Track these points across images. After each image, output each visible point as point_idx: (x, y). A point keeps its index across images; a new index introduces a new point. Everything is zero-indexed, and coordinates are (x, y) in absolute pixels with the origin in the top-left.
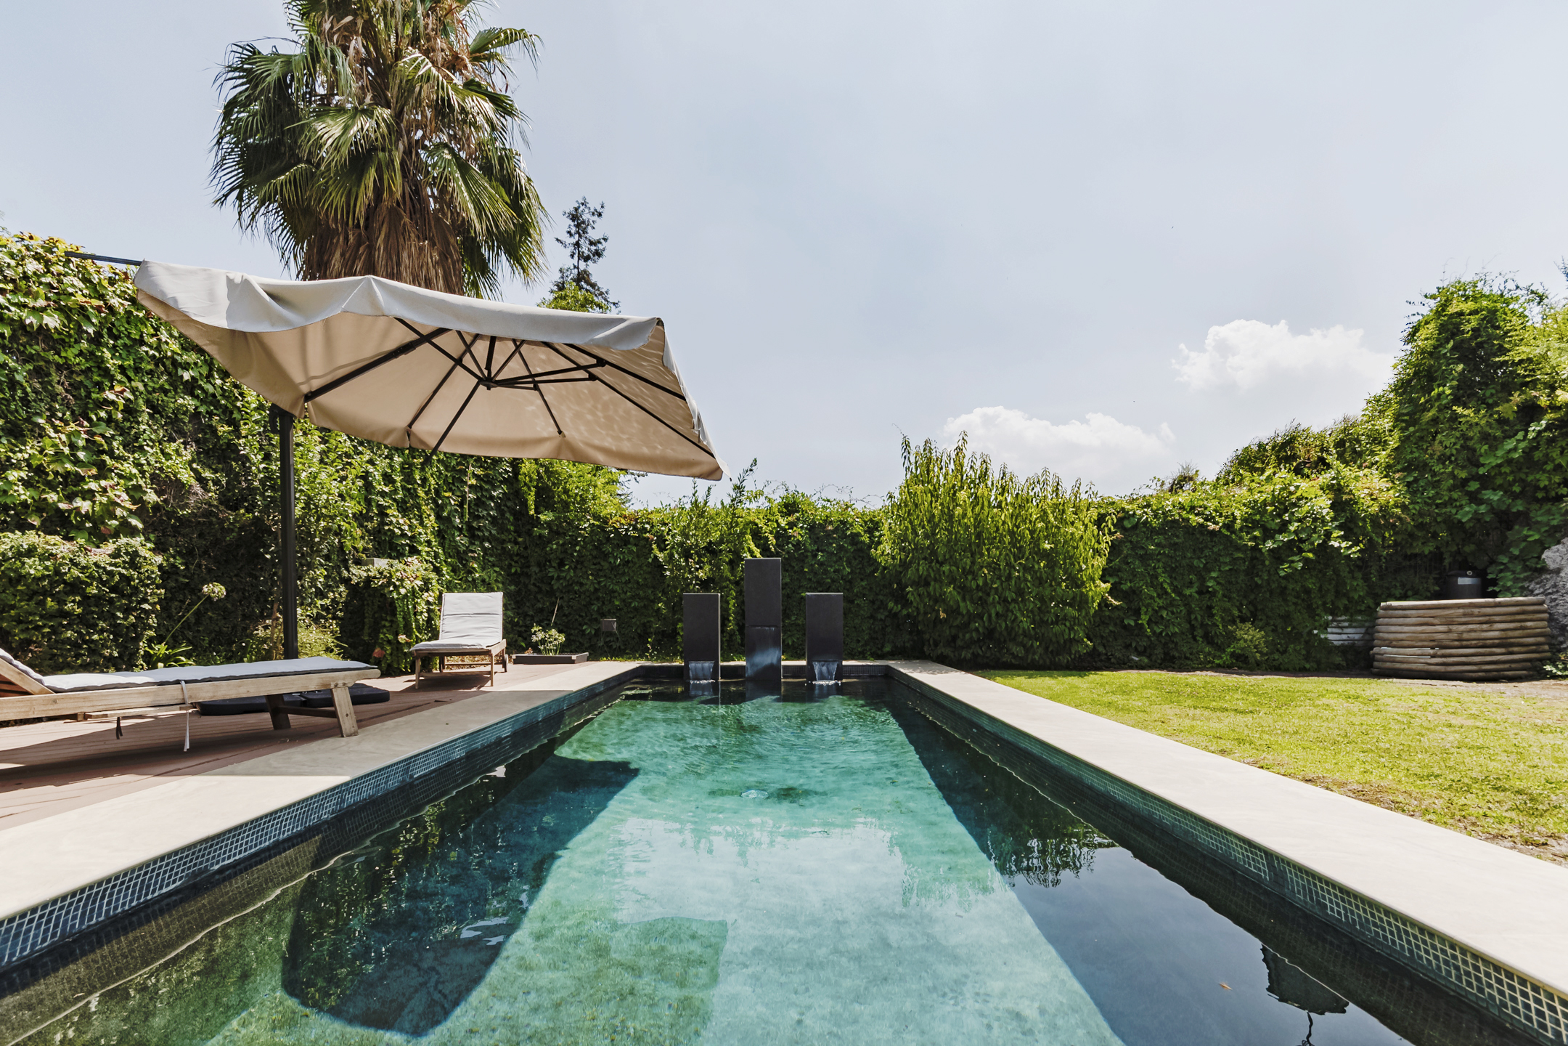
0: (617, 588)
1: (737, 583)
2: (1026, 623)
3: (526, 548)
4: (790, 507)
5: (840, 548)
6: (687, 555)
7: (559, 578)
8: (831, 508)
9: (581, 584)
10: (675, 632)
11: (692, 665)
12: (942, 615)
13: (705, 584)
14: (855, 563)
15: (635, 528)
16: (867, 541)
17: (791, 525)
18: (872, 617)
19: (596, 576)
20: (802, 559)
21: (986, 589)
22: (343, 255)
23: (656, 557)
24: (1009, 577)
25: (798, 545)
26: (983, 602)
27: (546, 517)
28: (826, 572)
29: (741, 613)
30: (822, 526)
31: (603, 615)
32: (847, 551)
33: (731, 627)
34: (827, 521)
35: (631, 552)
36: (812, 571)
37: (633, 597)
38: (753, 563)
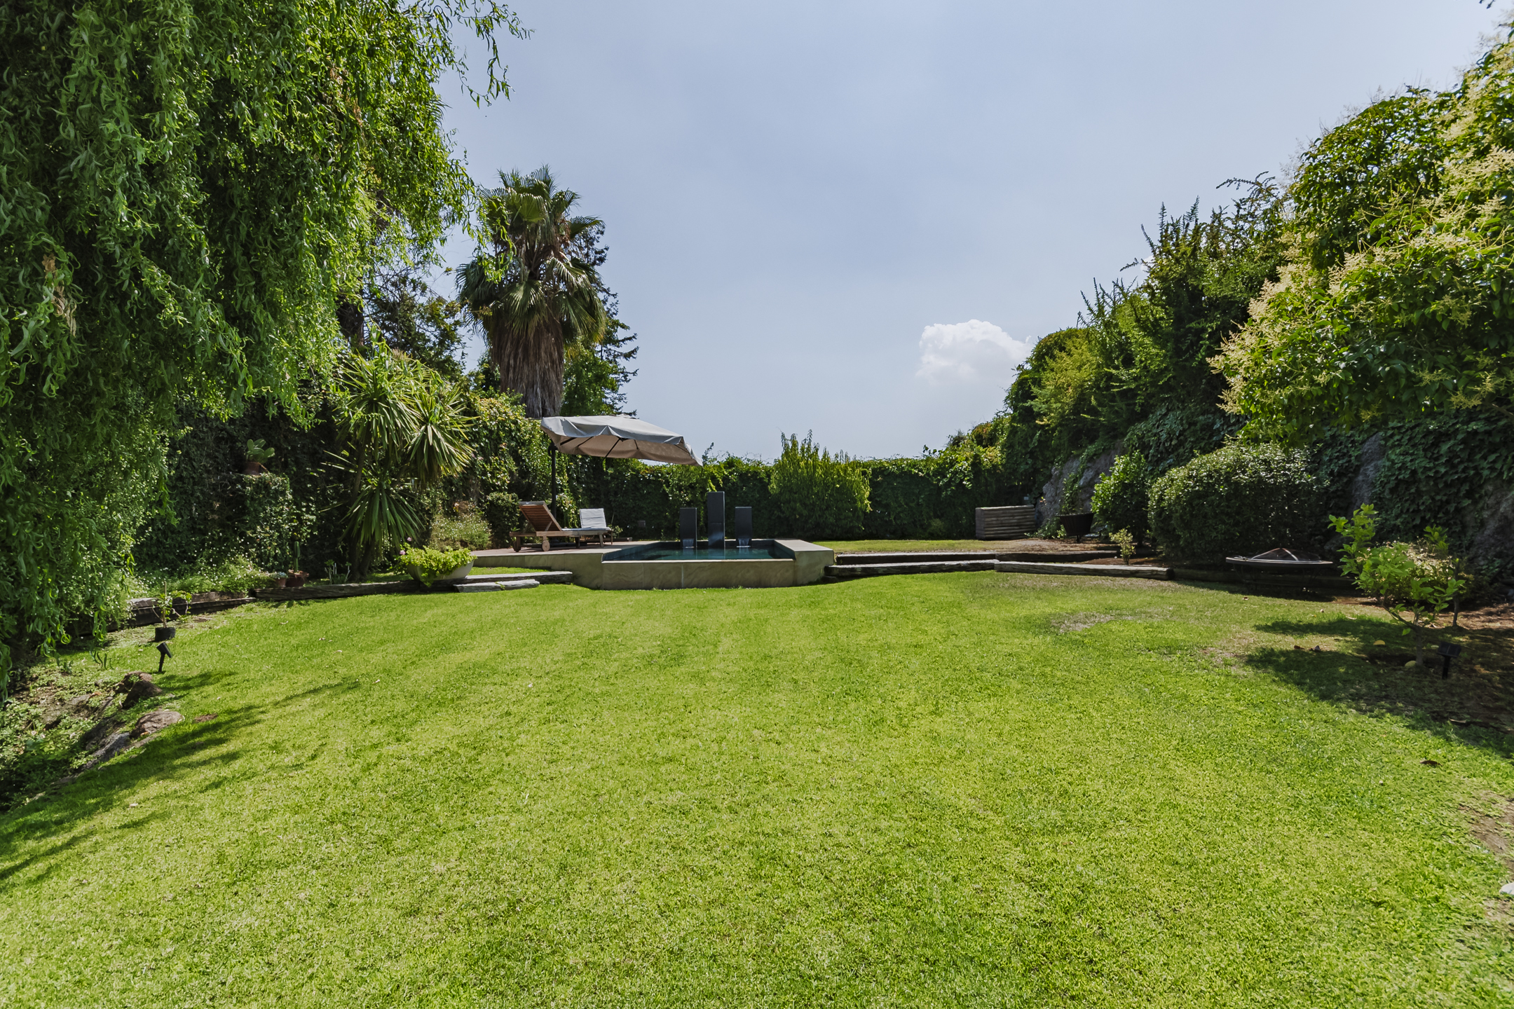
0: (645, 506)
1: (704, 503)
2: (832, 520)
3: (598, 485)
4: (731, 464)
5: (755, 485)
6: (680, 489)
7: (614, 501)
8: (750, 464)
9: (626, 504)
10: (675, 527)
11: (684, 540)
12: (798, 516)
13: (688, 504)
14: (761, 492)
15: (654, 475)
16: (767, 481)
19: (634, 499)
20: (736, 490)
21: (813, 504)
22: (512, 343)
24: (823, 500)
25: (733, 484)
26: (813, 510)
28: (747, 497)
29: (706, 517)
30: (746, 474)
31: (637, 520)
32: (758, 486)
33: (702, 524)
34: (748, 472)
35: (652, 487)
36: (741, 496)
37: (653, 510)
38: (713, 494)
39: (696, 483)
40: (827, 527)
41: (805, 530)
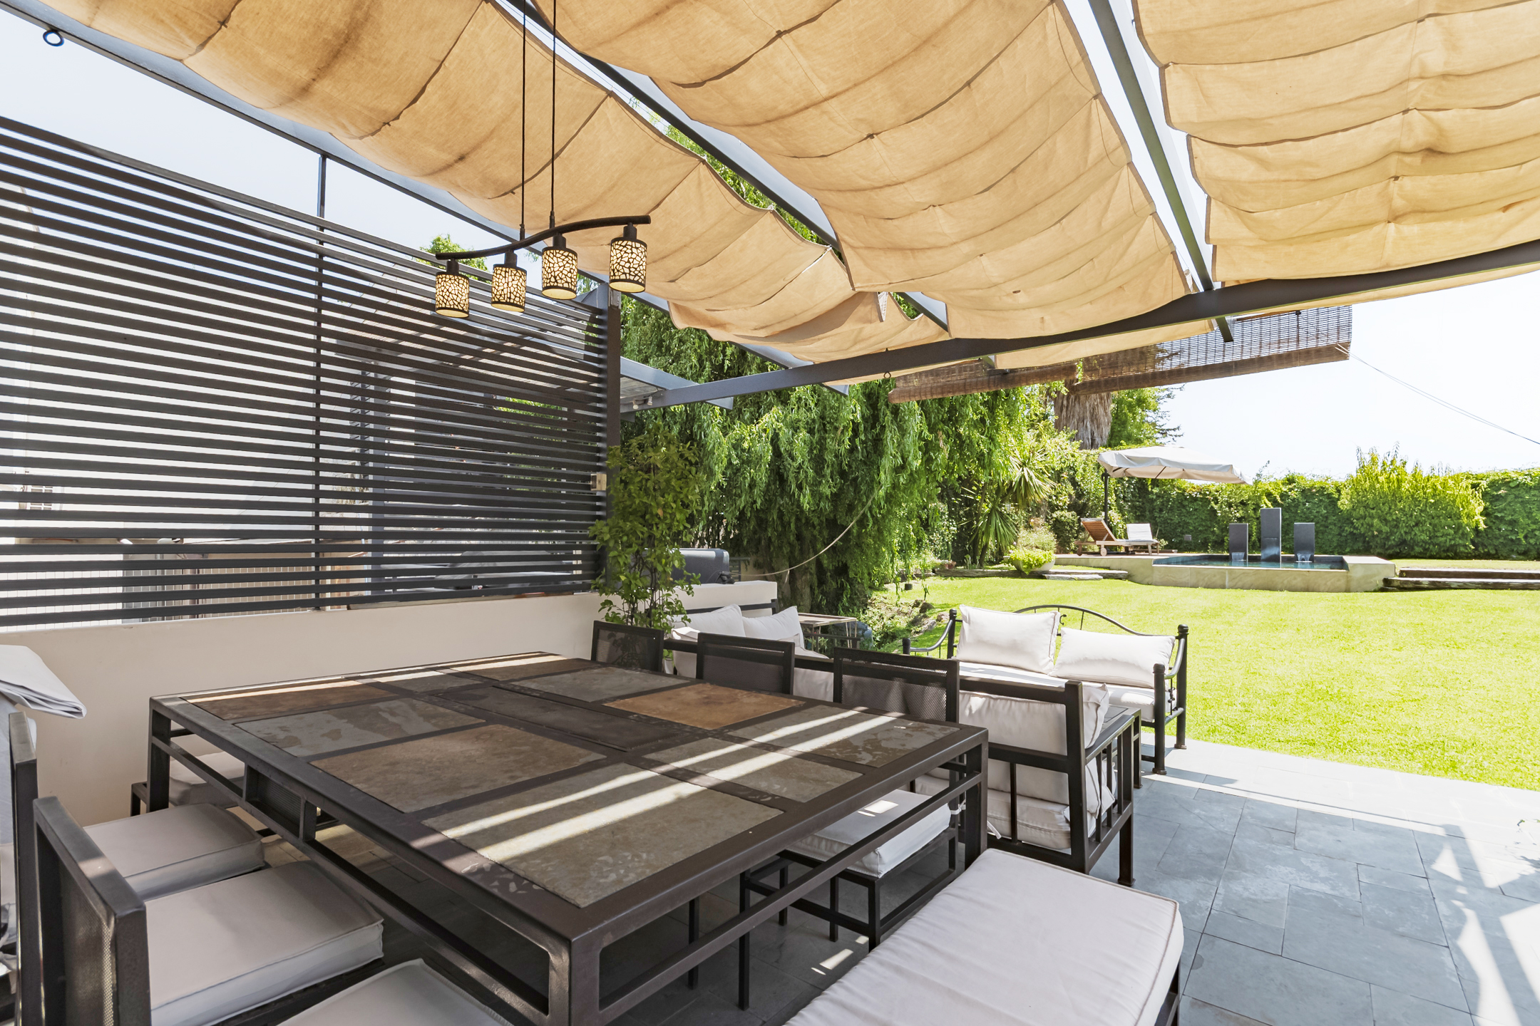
0: (1191, 521)
1: (1258, 519)
2: (1424, 537)
3: (1143, 504)
4: (1290, 481)
5: (1321, 501)
6: (1230, 506)
7: (1160, 517)
8: (1316, 479)
9: (1171, 520)
10: (1223, 541)
11: (1233, 554)
12: (1376, 533)
13: (1240, 519)
14: (1329, 508)
15: (1200, 494)
16: (1337, 497)
17: (1291, 490)
18: (1340, 534)
19: (1179, 515)
20: (1297, 506)
21: (1397, 520)
23: (1212, 507)
25: (1294, 500)
26: (1396, 526)
27: (1156, 490)
28: (1311, 512)
29: (1259, 529)
30: (1310, 490)
31: (1183, 534)
32: (1324, 502)
33: (1253, 538)
34: (1312, 487)
35: (1198, 505)
36: (1302, 512)
37: (1199, 525)
38: (1269, 511)
39: (1248, 500)
40: (1417, 545)
41: (1387, 547)
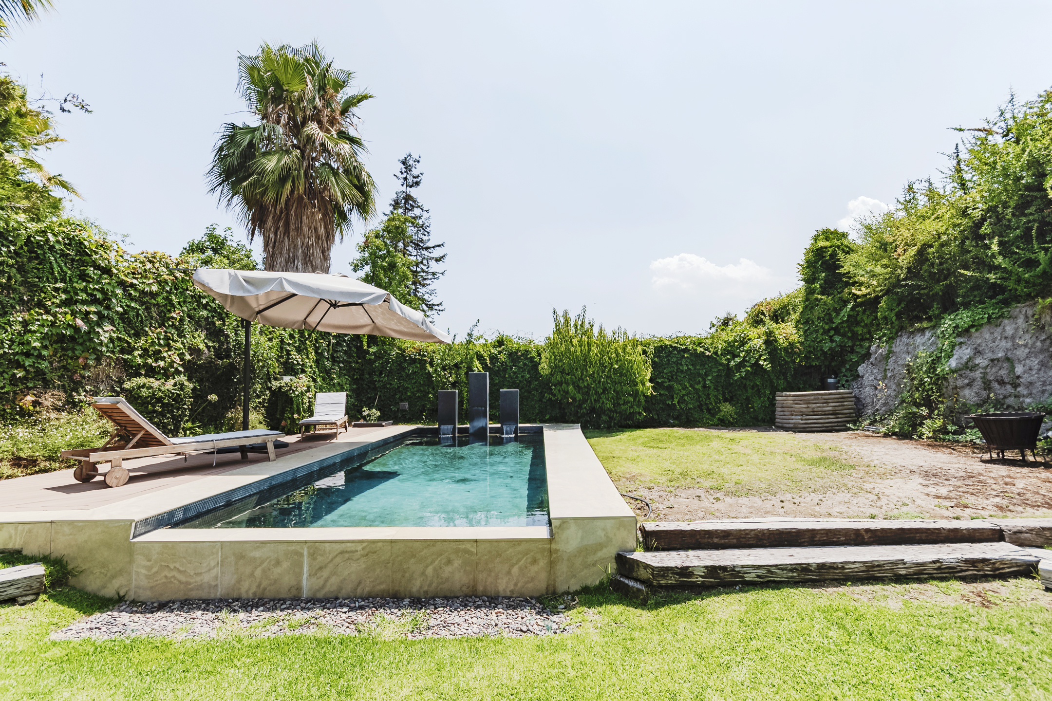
0: (409, 386)
1: (469, 384)
2: (609, 405)
3: (362, 365)
4: (500, 343)
5: (525, 364)
6: (444, 368)
7: (379, 381)
8: (521, 342)
9: (391, 384)
10: (436, 410)
12: (570, 400)
13: (452, 384)
14: (532, 372)
15: (420, 355)
16: (538, 360)
17: (500, 352)
18: (540, 401)
19: (399, 380)
20: (505, 370)
21: (588, 387)
24: (599, 382)
25: (502, 363)
26: (588, 393)
27: (373, 349)
28: (517, 377)
30: (516, 353)
31: (402, 401)
32: (528, 366)
33: (465, 407)
34: (519, 350)
35: (417, 367)
36: (510, 376)
37: (417, 391)
38: (479, 375)
39: (461, 362)
40: (604, 413)
41: (579, 415)
